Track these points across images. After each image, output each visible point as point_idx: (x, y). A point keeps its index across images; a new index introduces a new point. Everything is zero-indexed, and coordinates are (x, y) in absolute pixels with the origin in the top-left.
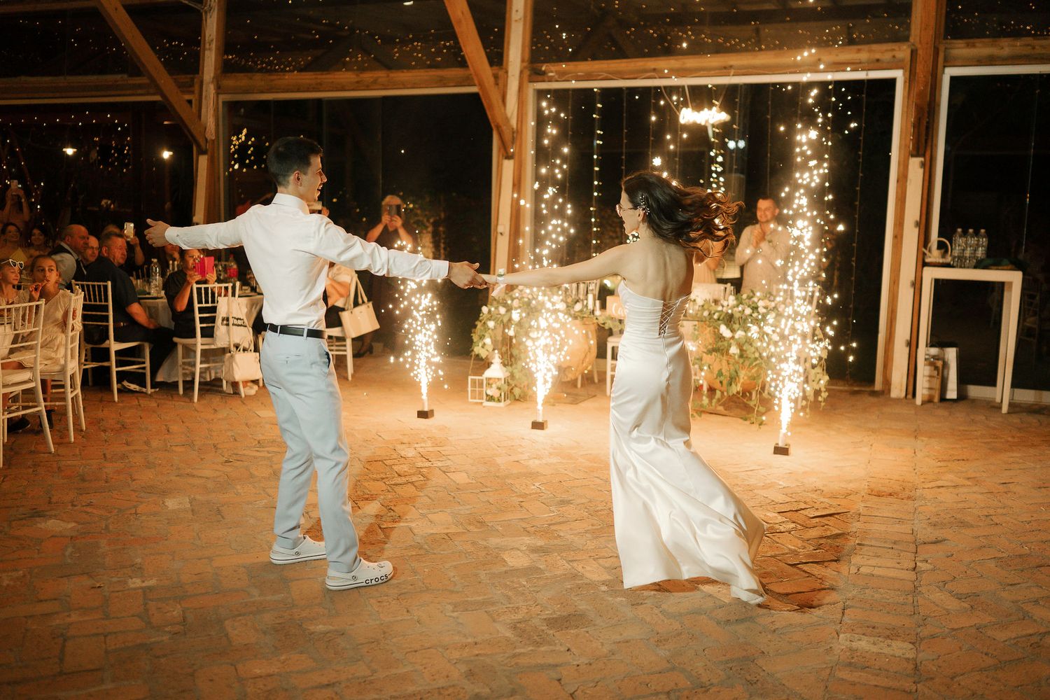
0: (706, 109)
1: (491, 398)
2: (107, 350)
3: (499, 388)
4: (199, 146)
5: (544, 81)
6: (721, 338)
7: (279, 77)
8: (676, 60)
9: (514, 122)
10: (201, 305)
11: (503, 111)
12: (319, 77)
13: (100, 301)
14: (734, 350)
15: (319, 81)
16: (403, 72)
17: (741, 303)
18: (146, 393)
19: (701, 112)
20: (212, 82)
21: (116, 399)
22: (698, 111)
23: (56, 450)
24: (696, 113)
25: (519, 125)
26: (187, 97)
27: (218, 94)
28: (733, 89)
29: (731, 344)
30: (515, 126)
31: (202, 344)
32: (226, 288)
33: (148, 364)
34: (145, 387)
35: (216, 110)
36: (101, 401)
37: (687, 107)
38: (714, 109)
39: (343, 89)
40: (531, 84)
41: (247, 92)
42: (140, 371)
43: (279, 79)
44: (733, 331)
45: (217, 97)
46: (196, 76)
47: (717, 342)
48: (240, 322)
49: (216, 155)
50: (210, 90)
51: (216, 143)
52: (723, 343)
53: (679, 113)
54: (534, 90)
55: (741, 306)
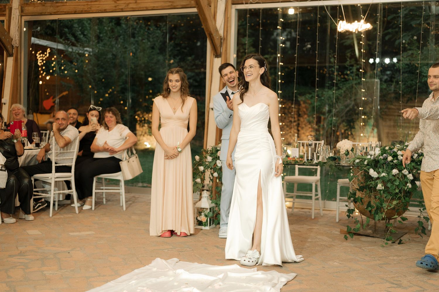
0: (356, 21)
4: (8, 51)
6: (371, 178)
9: (221, 32)
11: (214, 24)
14: (380, 186)
19: (353, 24)
20: (18, 8)
22: (351, 23)
24: (349, 24)
25: (225, 34)
27: (22, 16)
28: (375, 8)
29: (377, 183)
30: (222, 35)
35: (20, 27)
37: (343, 20)
38: (362, 21)
39: (105, 11)
40: (234, 6)
41: (41, 14)
44: (379, 173)
45: (21, 18)
46: (8, 4)
47: (367, 182)
49: (19, 57)
50: (16, 13)
51: (19, 48)
52: (371, 182)
53: (338, 25)
54: (236, 10)
55: (385, 155)
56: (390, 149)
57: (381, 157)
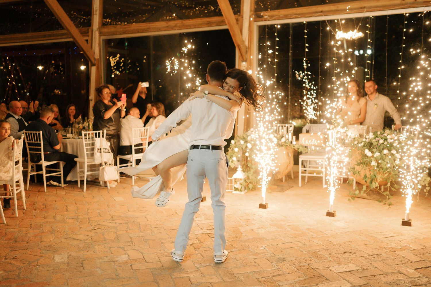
0: (351, 31)
1: (237, 189)
2: (41, 166)
3: (241, 184)
4: (91, 62)
5: (262, 21)
6: (365, 156)
7: (129, 26)
8: (334, 5)
9: (247, 43)
10: (86, 142)
11: (241, 37)
12: (148, 25)
13: (37, 141)
14: (374, 163)
15: (148, 27)
16: (189, 20)
17: (377, 137)
18: (61, 187)
19: (348, 33)
20: (98, 30)
21: (46, 190)
23: (7, 222)
24: (345, 33)
25: (250, 44)
26: (86, 38)
27: (100, 36)
28: (365, 20)
29: (371, 160)
30: (247, 45)
31: (87, 162)
32: (99, 133)
33: (62, 172)
34: (61, 183)
35: (99, 44)
36: (39, 191)
37: (340, 30)
38: (355, 31)
39: (160, 30)
40: (255, 23)
41: (114, 34)
42: (59, 175)
43: (130, 27)
44: (372, 152)
46: (90, 28)
47: (363, 159)
48: (107, 151)
49: (100, 65)
50: (96, 34)
51: (99, 60)
52: (367, 159)
53: (336, 34)
54: (257, 26)
55: (377, 138)
56: (381, 134)
57: (374, 140)
